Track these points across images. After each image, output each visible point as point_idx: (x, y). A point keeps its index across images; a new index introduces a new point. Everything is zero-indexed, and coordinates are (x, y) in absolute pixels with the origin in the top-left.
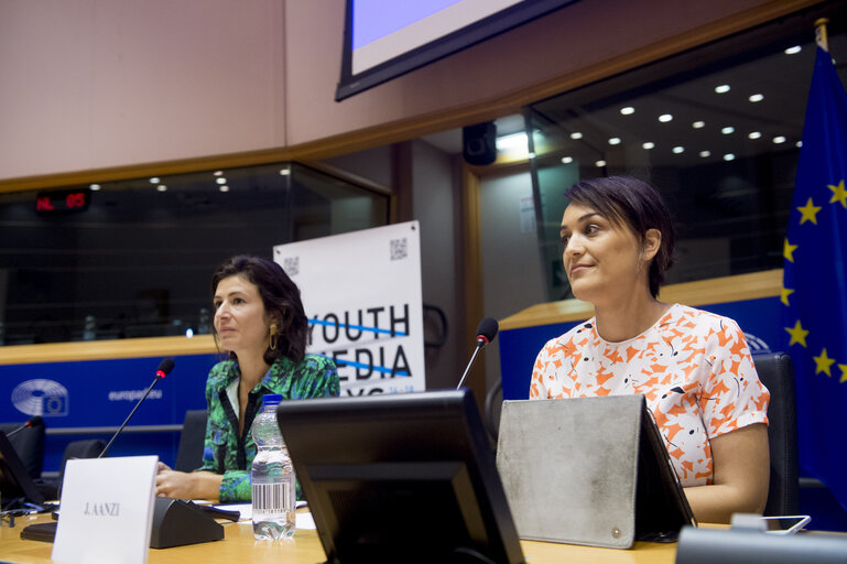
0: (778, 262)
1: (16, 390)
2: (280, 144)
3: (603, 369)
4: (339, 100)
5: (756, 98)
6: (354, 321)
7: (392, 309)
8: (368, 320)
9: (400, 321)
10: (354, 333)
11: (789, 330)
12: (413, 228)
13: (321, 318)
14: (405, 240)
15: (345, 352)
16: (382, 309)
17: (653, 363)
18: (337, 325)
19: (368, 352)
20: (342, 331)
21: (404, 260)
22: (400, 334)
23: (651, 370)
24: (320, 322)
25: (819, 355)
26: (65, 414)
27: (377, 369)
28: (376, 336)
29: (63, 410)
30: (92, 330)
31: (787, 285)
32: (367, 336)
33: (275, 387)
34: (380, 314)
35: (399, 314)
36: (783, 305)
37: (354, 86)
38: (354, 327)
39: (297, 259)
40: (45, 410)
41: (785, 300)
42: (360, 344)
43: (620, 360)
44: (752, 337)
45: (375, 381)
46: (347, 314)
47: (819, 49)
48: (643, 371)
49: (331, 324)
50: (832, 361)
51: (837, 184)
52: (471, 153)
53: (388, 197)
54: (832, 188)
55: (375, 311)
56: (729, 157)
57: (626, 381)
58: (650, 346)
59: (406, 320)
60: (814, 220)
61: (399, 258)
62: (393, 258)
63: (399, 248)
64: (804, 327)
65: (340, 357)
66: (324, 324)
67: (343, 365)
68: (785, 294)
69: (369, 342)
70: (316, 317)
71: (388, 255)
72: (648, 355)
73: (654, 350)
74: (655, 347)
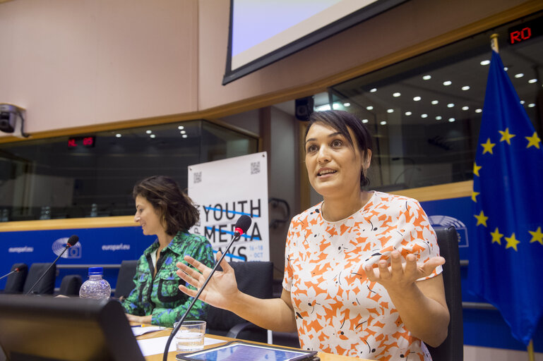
0: (470, 176)
1: (55, 244)
2: (195, 110)
3: (324, 240)
4: (224, 84)
5: (466, 88)
6: (230, 208)
7: (251, 201)
8: (238, 208)
9: (256, 208)
10: (230, 215)
11: (476, 216)
12: (264, 156)
13: (213, 206)
14: (259, 163)
15: (225, 226)
16: (246, 202)
17: (358, 237)
18: (222, 210)
20: (224, 214)
21: (258, 174)
22: (256, 216)
23: (356, 242)
24: (212, 209)
25: (493, 231)
26: (80, 257)
29: (78, 255)
30: (95, 211)
31: (475, 190)
34: (245, 205)
35: (256, 205)
36: (473, 201)
37: (232, 77)
38: (230, 212)
39: (201, 173)
40: (69, 254)
41: (474, 199)
42: (234, 221)
43: (336, 233)
44: (456, 220)
45: (242, 243)
46: (227, 204)
47: (493, 52)
48: (351, 242)
49: (218, 210)
50: (501, 235)
51: (504, 130)
52: (299, 114)
53: (257, 139)
54: (501, 132)
55: (242, 203)
56: (452, 120)
57: (340, 248)
58: (357, 224)
59: (259, 208)
60: (491, 152)
61: (256, 173)
62: (252, 173)
63: (256, 167)
64: (485, 215)
65: (223, 229)
66: (215, 210)
67: (225, 233)
68: (474, 195)
70: (210, 206)
71: (250, 171)
72: (354, 231)
73: (359, 227)
74: (360, 225)
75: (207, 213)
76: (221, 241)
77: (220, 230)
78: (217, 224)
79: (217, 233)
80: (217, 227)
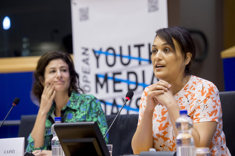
3: (164, 109)
6: (125, 52)
7: (149, 45)
8: (134, 52)
10: (125, 60)
13: (104, 50)
15: (120, 73)
16: (143, 45)
17: (181, 106)
18: (115, 55)
19: (134, 73)
20: (118, 59)
21: (157, 12)
24: (104, 53)
27: (141, 85)
28: (140, 63)
32: (134, 63)
33: (72, 106)
34: (142, 49)
38: (125, 57)
39: (87, 9)
42: (130, 68)
45: (140, 93)
46: (121, 48)
49: (110, 54)
55: (139, 46)
61: (154, 11)
62: (149, 11)
63: (153, 4)
65: (117, 77)
66: (107, 54)
67: (119, 81)
69: (135, 67)
70: (101, 49)
71: (146, 9)
72: (179, 102)
73: (181, 100)
74: (182, 99)
75: (97, 58)
76: (115, 91)
77: (113, 78)
78: (110, 71)
79: (110, 82)
80: (110, 75)
